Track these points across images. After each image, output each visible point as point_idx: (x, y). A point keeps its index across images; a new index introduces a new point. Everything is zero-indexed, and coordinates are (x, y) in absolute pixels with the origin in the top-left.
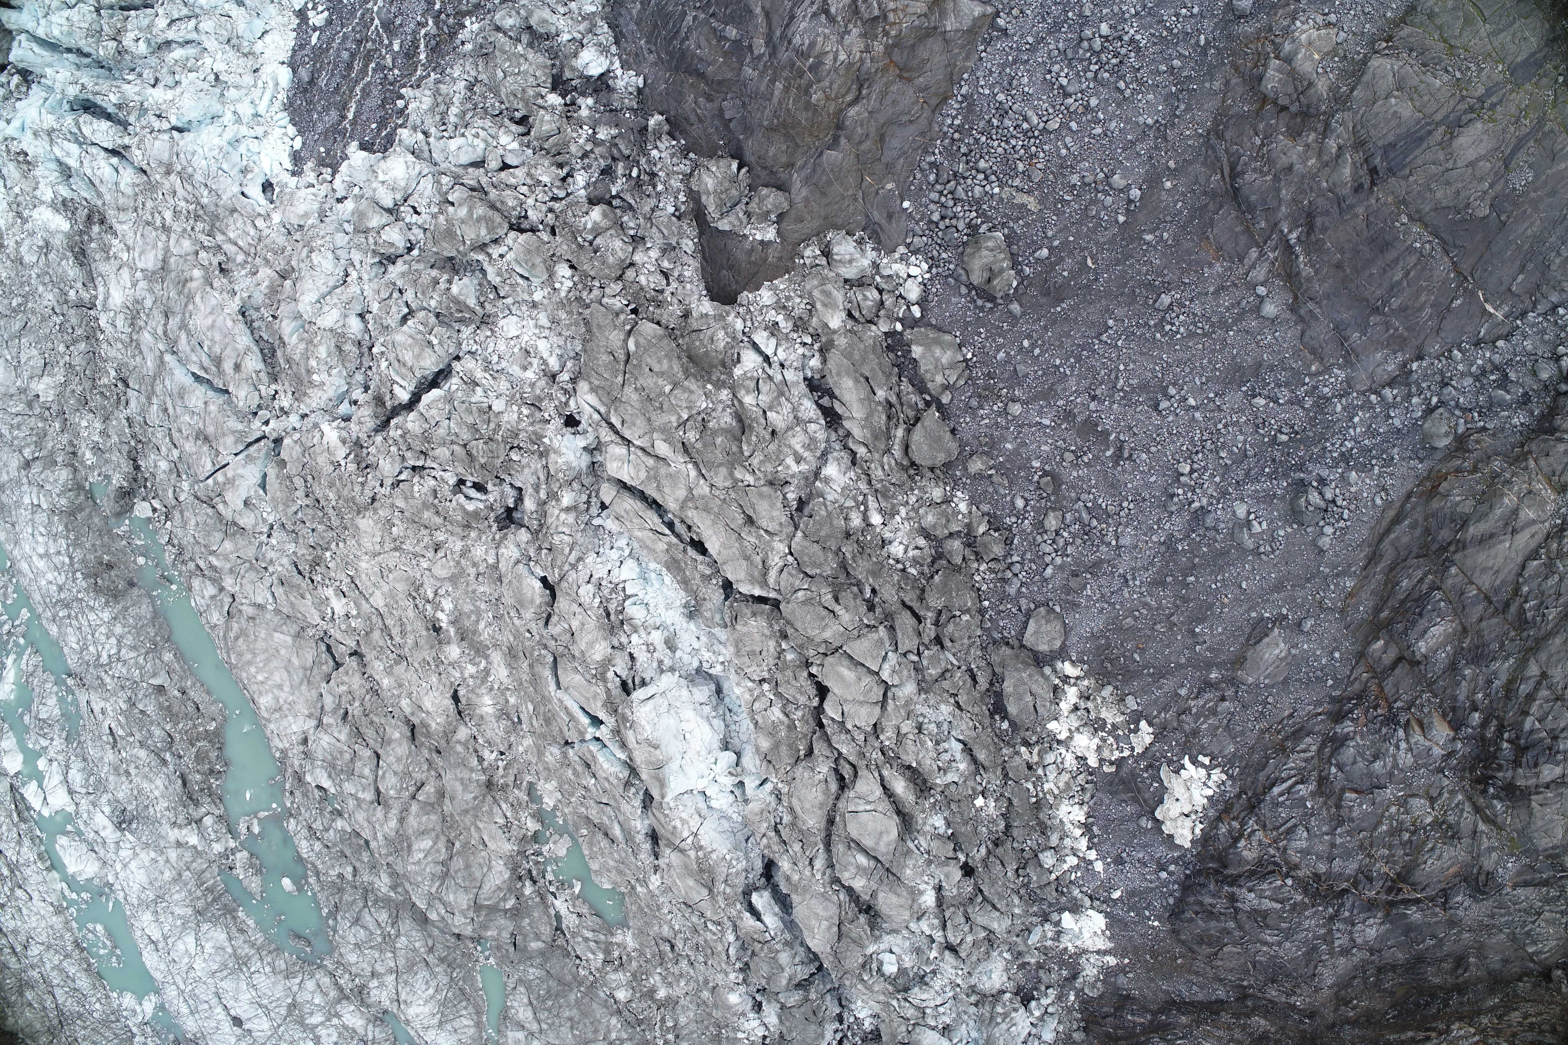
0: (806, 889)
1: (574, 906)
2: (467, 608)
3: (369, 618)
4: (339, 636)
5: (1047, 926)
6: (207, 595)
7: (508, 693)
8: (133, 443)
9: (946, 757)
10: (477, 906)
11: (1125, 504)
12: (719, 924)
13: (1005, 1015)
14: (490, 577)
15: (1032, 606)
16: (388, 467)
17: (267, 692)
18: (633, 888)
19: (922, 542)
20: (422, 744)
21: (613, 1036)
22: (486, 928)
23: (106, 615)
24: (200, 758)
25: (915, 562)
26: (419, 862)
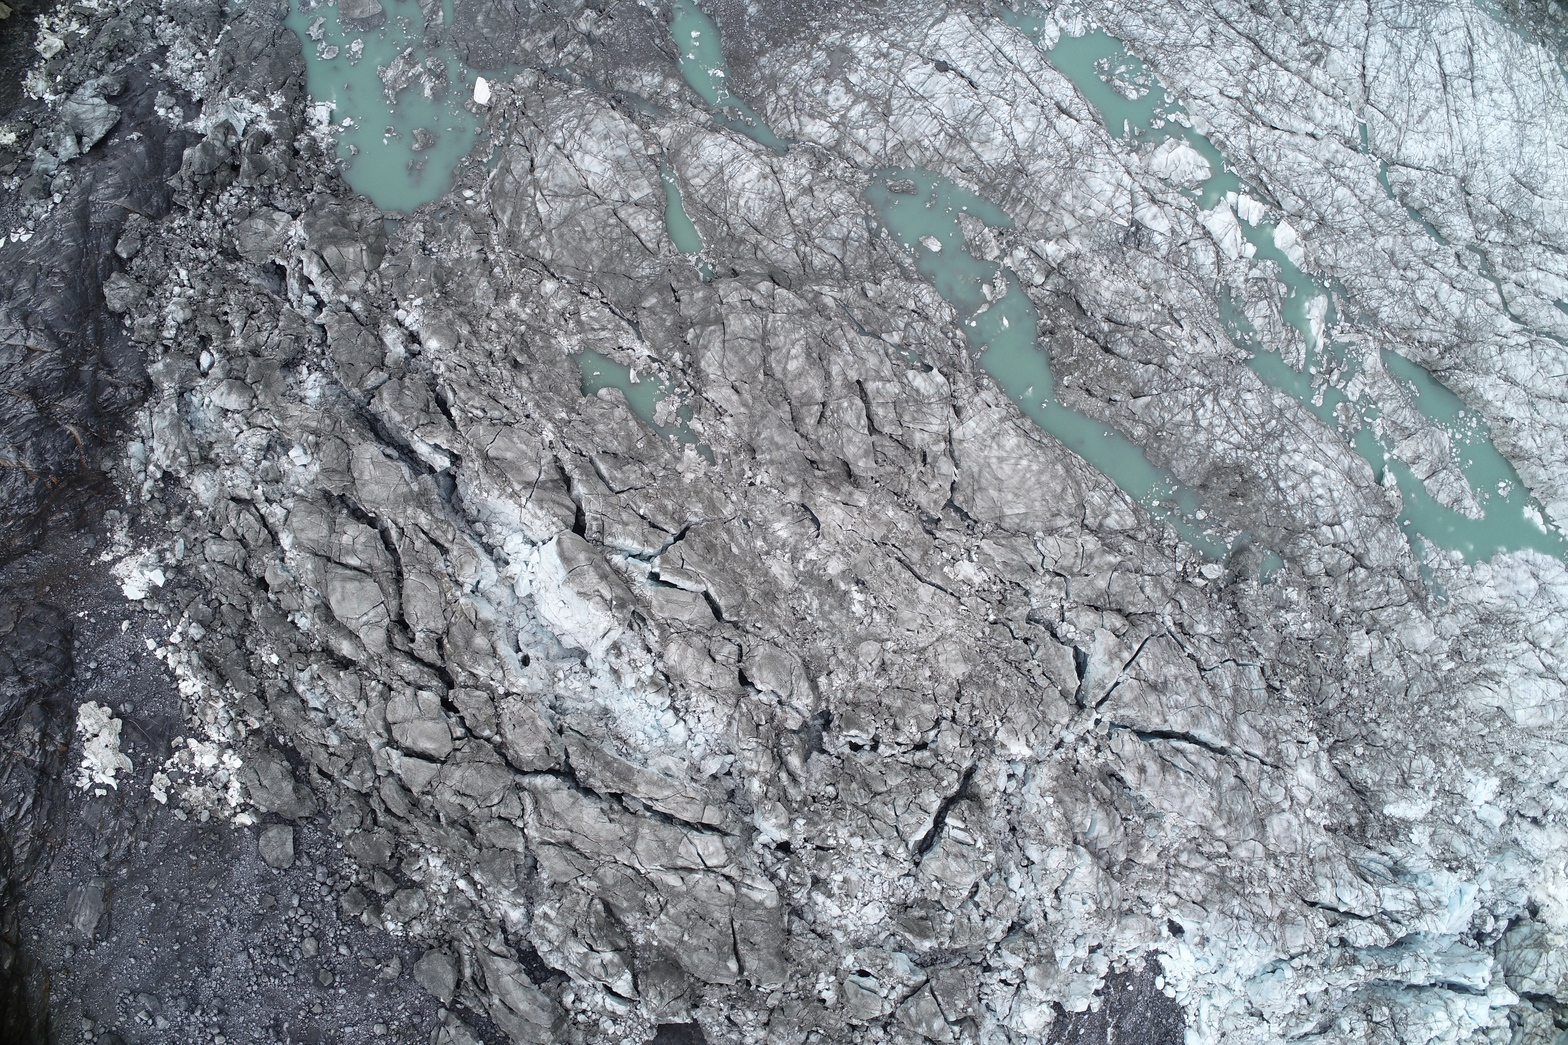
0: (396, 503)
1: (629, 356)
2: (835, 616)
3: (929, 569)
4: (955, 537)
5: (173, 561)
6: (1115, 516)
7: (766, 548)
8: (1245, 632)
9: (319, 691)
10: (720, 321)
11: (255, 988)
12: (472, 420)
13: (175, 457)
14: (821, 658)
15: (298, 863)
16: (949, 741)
17: (1013, 450)
18: (571, 410)
19: (416, 878)
20: (833, 465)
21: (543, 239)
22: (707, 299)
23: (1220, 447)
24: (1067, 344)
25: (416, 855)
26: (793, 344)
